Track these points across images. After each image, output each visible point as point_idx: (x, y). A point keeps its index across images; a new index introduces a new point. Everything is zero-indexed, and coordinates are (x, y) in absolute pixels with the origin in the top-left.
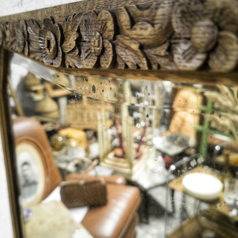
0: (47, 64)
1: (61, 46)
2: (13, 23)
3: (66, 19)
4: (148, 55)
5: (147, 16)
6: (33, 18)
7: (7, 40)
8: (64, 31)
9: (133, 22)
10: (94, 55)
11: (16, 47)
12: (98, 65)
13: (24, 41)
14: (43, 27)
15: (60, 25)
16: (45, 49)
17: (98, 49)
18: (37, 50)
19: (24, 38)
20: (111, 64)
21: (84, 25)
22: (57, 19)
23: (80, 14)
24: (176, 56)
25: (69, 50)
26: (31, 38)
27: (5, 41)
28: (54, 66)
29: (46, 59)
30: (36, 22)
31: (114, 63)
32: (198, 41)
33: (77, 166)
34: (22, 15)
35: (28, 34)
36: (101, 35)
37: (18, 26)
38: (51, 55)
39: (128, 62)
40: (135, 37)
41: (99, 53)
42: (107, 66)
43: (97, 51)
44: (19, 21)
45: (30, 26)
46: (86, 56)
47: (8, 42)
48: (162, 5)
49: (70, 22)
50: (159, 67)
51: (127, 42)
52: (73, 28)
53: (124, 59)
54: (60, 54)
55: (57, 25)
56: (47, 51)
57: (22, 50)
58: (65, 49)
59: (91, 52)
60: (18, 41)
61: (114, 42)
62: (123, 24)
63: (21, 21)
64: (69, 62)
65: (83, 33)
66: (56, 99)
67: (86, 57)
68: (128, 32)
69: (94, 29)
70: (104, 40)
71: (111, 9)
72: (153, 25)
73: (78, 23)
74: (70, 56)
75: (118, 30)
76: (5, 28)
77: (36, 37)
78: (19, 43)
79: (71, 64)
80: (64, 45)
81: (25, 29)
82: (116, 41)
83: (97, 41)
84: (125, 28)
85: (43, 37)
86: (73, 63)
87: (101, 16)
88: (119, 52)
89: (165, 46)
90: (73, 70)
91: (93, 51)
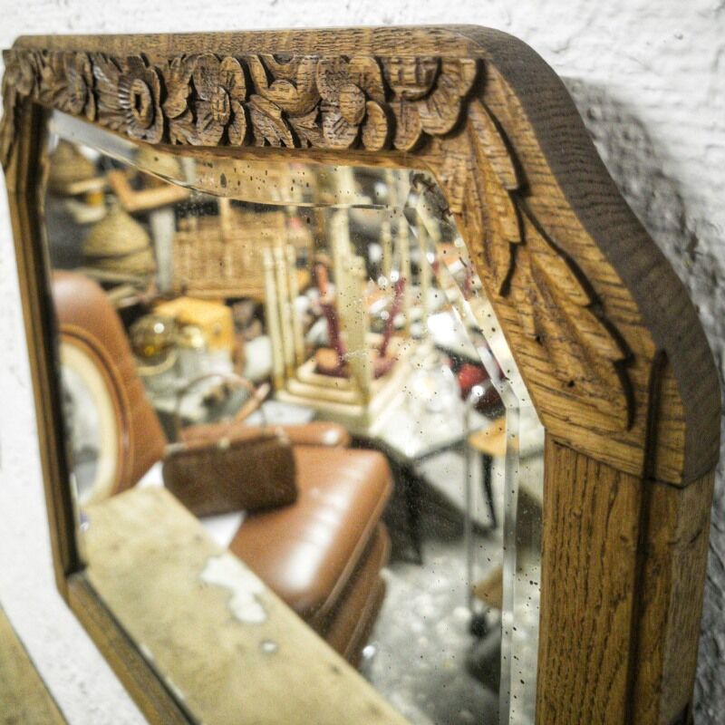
0: (135, 138)
1: (161, 106)
2: (61, 55)
3: (170, 62)
4: (295, 127)
5: (288, 73)
6: (104, 49)
7: (45, 86)
8: (167, 81)
9: (271, 78)
10: (218, 124)
11: (66, 102)
12: (225, 140)
13: (85, 92)
14: (126, 69)
15: (158, 70)
16: (130, 110)
17: (224, 114)
18: (113, 111)
19: (85, 87)
20: (245, 140)
21: (199, 75)
22: (152, 58)
23: (193, 57)
24: (326, 130)
25: (176, 114)
26: (100, 87)
27: (40, 88)
28: (149, 141)
29: (133, 128)
30: (112, 59)
31: (250, 137)
32: (346, 111)
33: (210, 403)
34: (79, 40)
35: (95, 79)
36: (228, 92)
37: (71, 62)
38: (143, 121)
39: (269, 136)
40: (275, 100)
41: (226, 121)
42: (240, 143)
43: (222, 119)
44: (75, 53)
45: (98, 65)
46: (205, 124)
47: (46, 91)
48: (303, 60)
49: (176, 67)
50: (310, 144)
51: (265, 107)
52: (182, 78)
53: (263, 132)
54: (160, 120)
55: (153, 71)
56: (136, 113)
57: (80, 109)
58: (169, 112)
59: (213, 119)
60: (71, 91)
61: (248, 104)
62: (258, 80)
63: (78, 54)
64: (176, 135)
65: (198, 88)
66: (142, 217)
67: (206, 128)
68: (265, 92)
69: (216, 82)
70: (232, 101)
71: (240, 54)
72: (295, 85)
73: (191, 71)
74: (178, 124)
75: (251, 87)
76: (39, 62)
77: (112, 86)
78: (73, 95)
79: (180, 139)
80: (167, 104)
81: (87, 68)
82: (251, 103)
83: (221, 102)
84: (260, 86)
85: (124, 87)
86: (184, 136)
87: (226, 65)
88: (257, 121)
89: (314, 115)
90: (185, 149)
91: (216, 118)
